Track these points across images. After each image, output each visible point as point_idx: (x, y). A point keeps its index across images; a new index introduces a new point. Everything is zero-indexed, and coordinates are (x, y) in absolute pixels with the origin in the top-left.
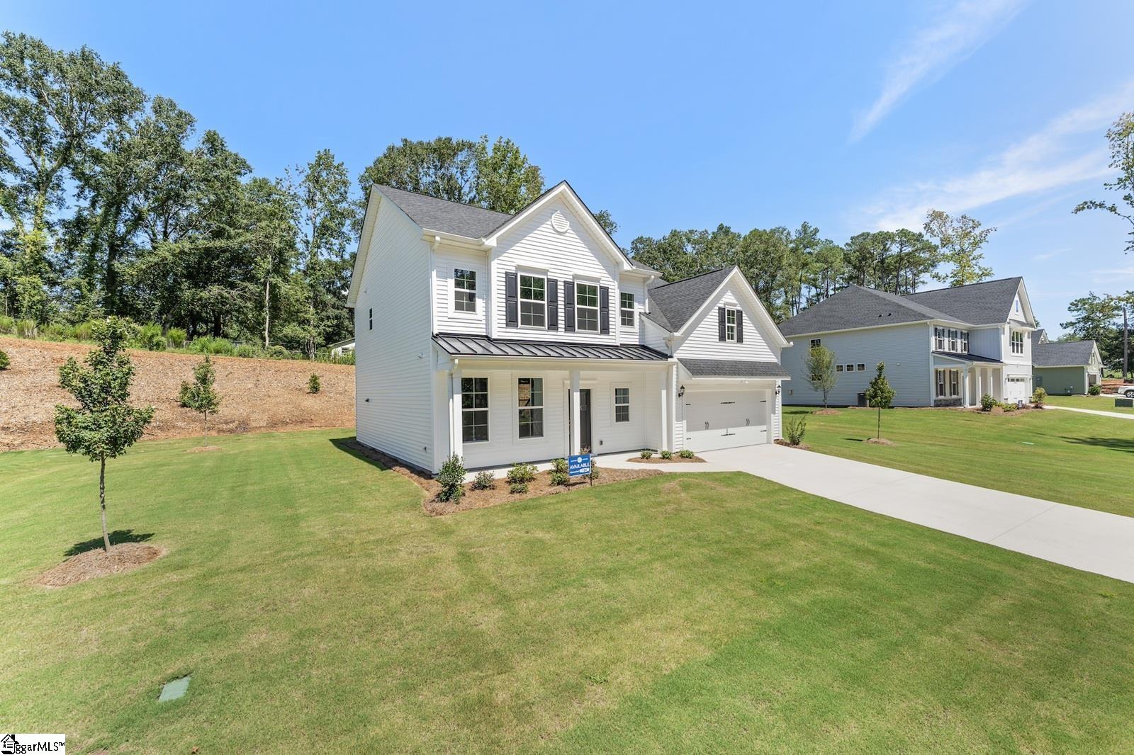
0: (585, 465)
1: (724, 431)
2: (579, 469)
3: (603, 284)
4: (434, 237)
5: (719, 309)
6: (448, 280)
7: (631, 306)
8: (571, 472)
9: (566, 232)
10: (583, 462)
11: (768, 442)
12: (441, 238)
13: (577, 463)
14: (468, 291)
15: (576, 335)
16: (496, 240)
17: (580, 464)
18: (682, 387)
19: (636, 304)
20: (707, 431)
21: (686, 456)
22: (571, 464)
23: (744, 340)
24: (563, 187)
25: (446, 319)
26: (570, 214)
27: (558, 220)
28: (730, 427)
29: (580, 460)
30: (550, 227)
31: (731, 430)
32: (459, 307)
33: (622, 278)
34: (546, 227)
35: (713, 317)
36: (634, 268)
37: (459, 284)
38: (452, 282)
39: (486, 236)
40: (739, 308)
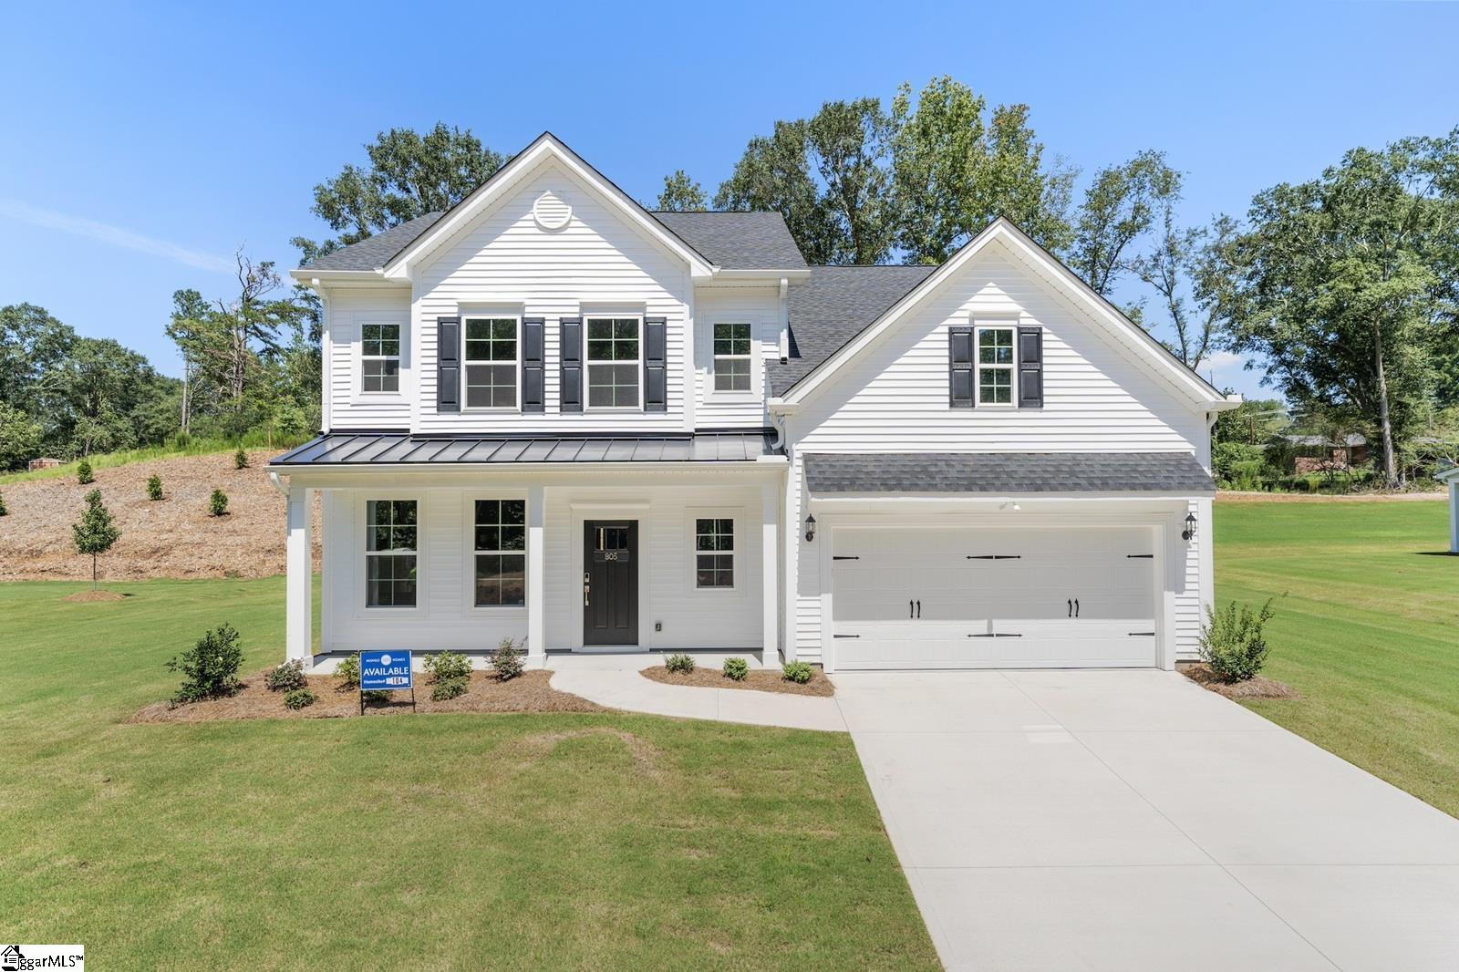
0: (397, 671)
1: (981, 627)
2: (383, 677)
3: (652, 312)
4: (310, 280)
5: (952, 331)
6: (353, 344)
7: (744, 348)
8: (366, 682)
9: (566, 226)
10: (393, 665)
11: (1159, 667)
12: (321, 280)
13: (380, 665)
14: (384, 358)
15: (585, 417)
16: (405, 267)
17: (387, 668)
18: (811, 520)
19: (755, 344)
20: (915, 623)
21: (800, 679)
22: (365, 666)
23: (1045, 399)
24: (547, 144)
25: (348, 407)
26: (569, 192)
27: (548, 208)
28: (1000, 617)
29: (386, 660)
30: (532, 224)
31: (1000, 626)
32: (370, 385)
33: (697, 296)
34: (524, 227)
35: (933, 352)
36: (716, 270)
37: (369, 349)
38: (358, 347)
39: (388, 263)
40: (1029, 321)
